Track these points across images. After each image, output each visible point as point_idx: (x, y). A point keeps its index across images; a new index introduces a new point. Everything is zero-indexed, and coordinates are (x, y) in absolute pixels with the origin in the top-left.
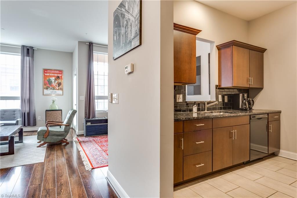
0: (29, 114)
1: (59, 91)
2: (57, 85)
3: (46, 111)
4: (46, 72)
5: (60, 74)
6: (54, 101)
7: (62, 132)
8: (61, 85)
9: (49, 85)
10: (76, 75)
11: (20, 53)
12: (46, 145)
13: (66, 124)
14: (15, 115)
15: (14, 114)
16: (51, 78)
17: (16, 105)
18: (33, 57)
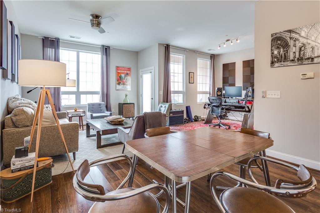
3: (119, 104)
4: (118, 69)
9: (120, 81)
10: (151, 72)
14: (102, 109)
16: (122, 75)
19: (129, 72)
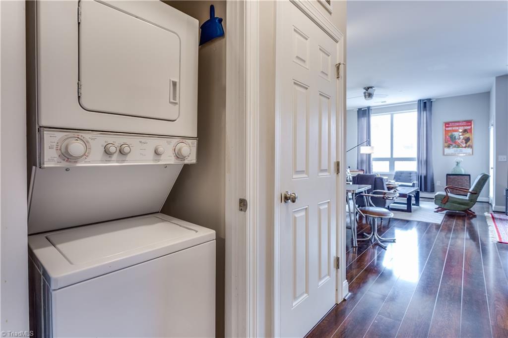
0: (426, 177)
1: (467, 149)
2: (464, 141)
3: (447, 175)
4: (447, 125)
5: (468, 126)
6: (458, 163)
7: (466, 200)
8: (470, 141)
9: (451, 143)
10: (492, 125)
11: (415, 109)
12: (445, 212)
13: (472, 191)
14: (412, 178)
15: (410, 177)
16: (454, 133)
17: (412, 167)
18: (431, 110)
19: (469, 127)
